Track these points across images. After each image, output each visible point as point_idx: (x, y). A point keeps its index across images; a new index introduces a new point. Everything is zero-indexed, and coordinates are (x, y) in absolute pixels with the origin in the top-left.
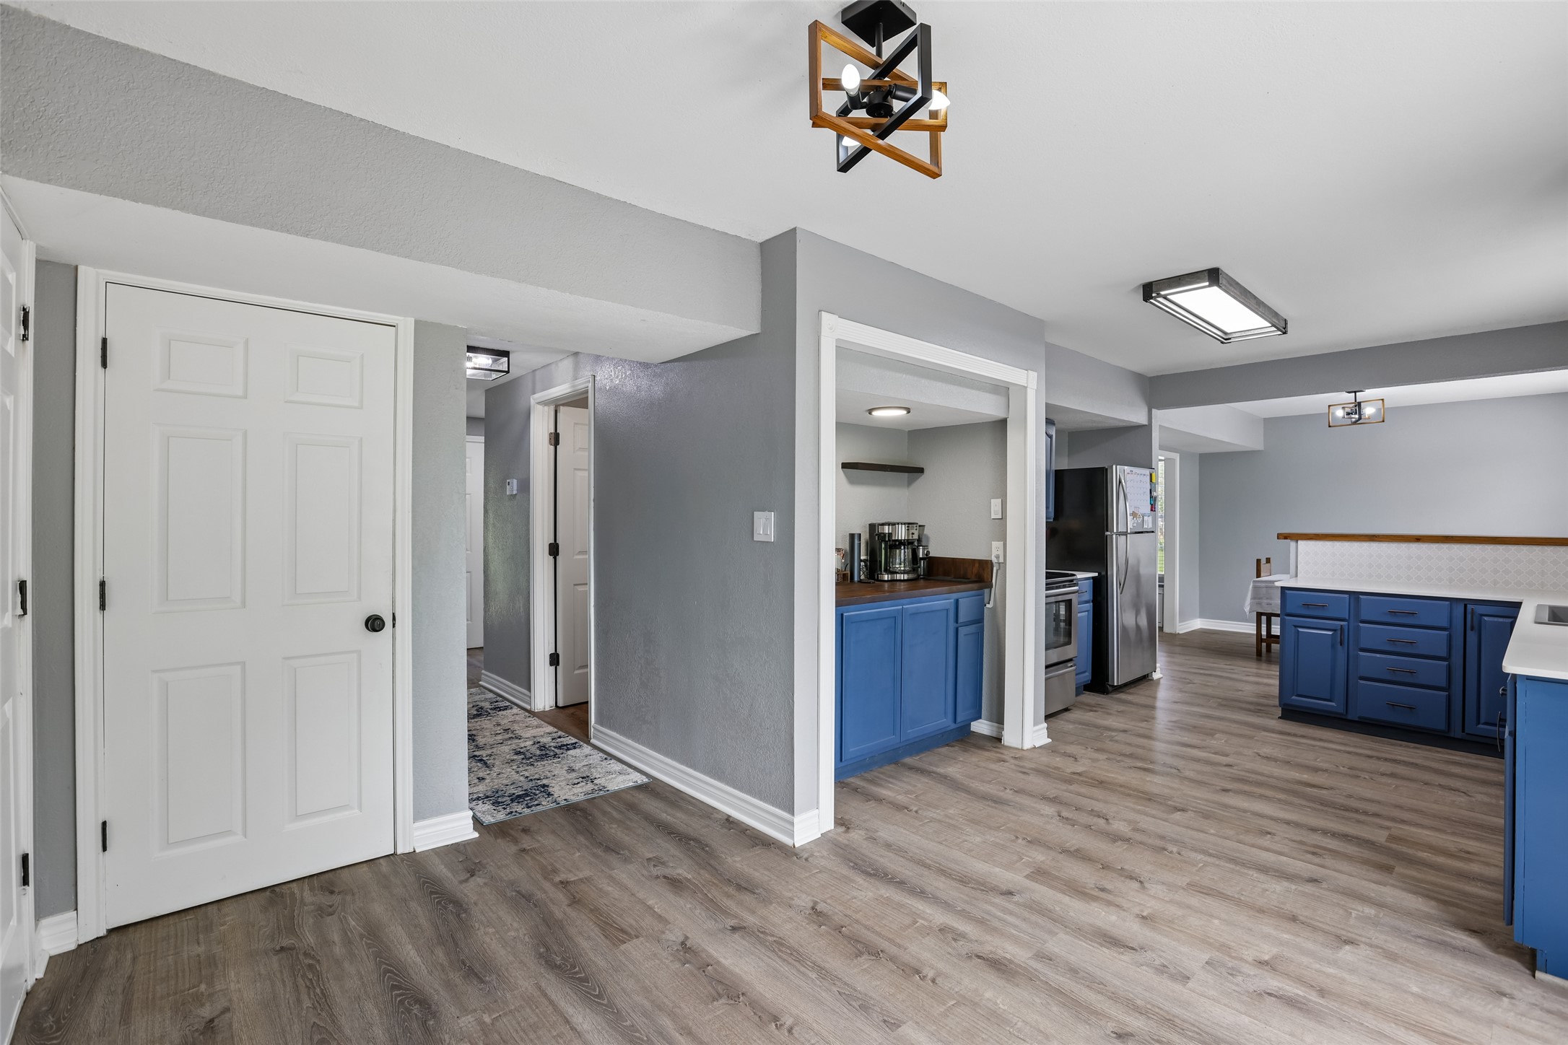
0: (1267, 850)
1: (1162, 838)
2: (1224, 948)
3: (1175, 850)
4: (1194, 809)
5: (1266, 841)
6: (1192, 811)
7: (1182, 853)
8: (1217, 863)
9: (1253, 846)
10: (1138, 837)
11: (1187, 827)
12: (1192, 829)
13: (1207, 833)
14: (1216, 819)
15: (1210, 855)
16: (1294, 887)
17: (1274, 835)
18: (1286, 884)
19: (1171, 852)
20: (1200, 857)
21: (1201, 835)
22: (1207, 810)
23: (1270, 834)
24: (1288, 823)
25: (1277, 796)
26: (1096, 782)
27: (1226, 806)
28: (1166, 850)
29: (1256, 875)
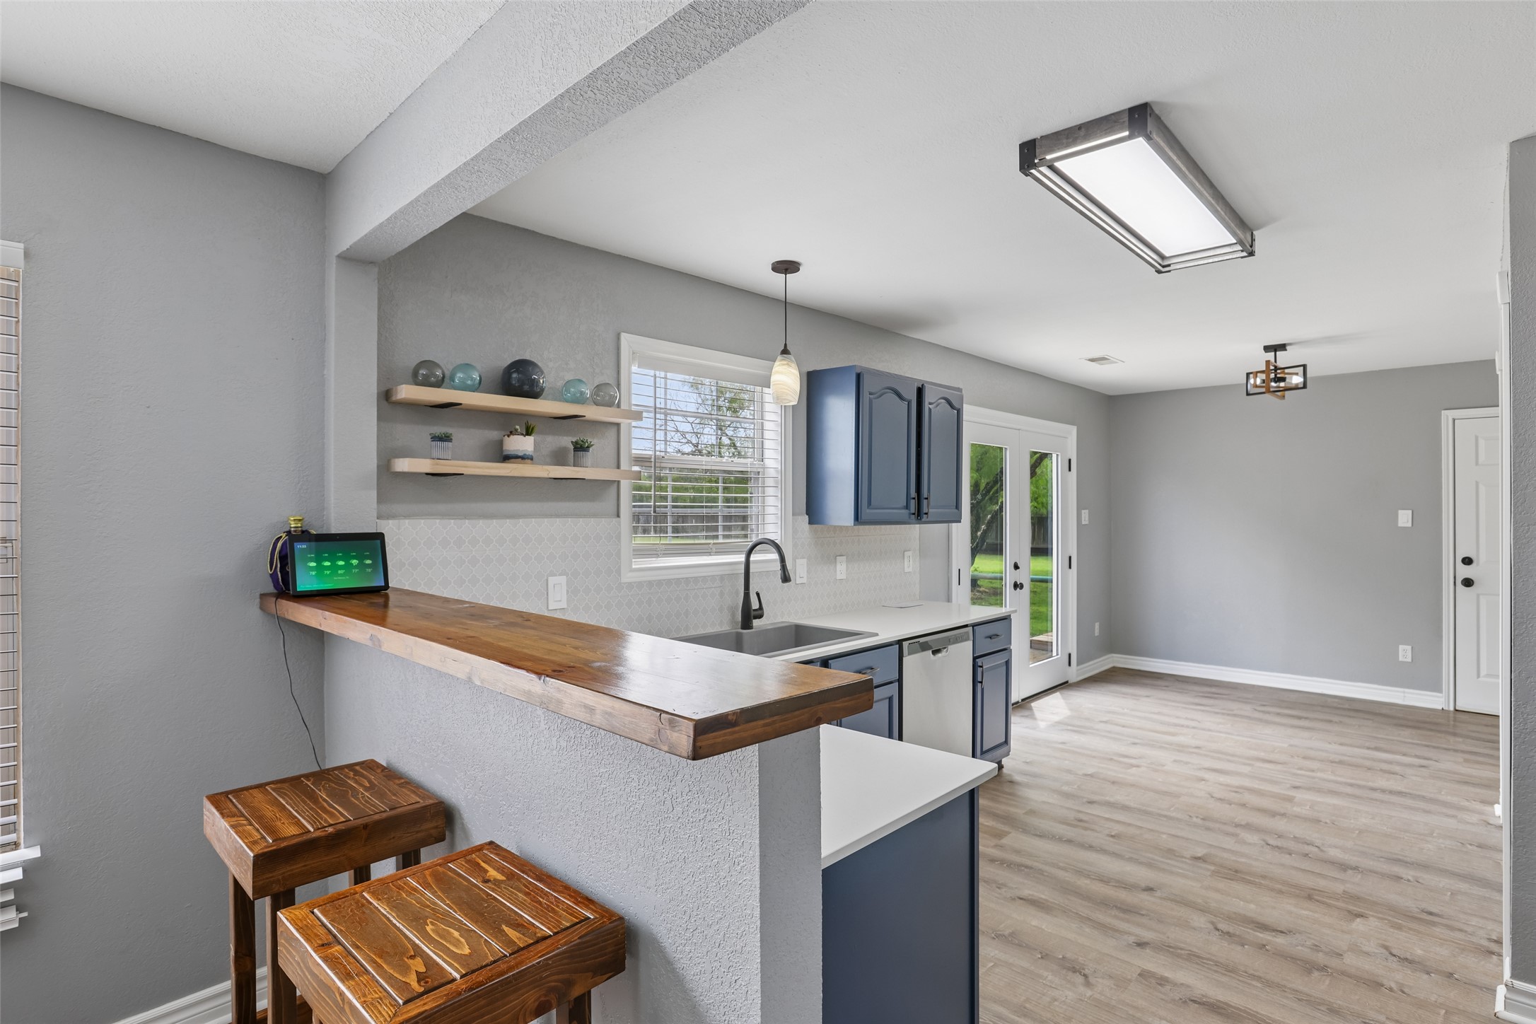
0: (1118, 822)
1: (1208, 829)
2: (1156, 771)
3: (1195, 819)
4: (1184, 860)
5: (1117, 828)
6: (1185, 858)
7: (1188, 817)
8: (1160, 811)
9: (1130, 825)
10: (1231, 829)
11: (1187, 839)
12: (1183, 838)
13: (1169, 834)
14: (1161, 849)
15: (1165, 816)
16: (1107, 798)
17: (1108, 835)
18: (1112, 800)
19: (1197, 817)
20: (1173, 814)
21: (1173, 832)
22: (1170, 859)
23: (1112, 836)
24: (1091, 847)
25: (1088, 882)
26: (1316, 897)
27: (1150, 865)
28: (1202, 819)
29: (1132, 804)
